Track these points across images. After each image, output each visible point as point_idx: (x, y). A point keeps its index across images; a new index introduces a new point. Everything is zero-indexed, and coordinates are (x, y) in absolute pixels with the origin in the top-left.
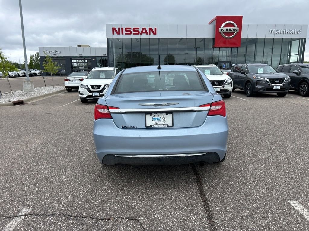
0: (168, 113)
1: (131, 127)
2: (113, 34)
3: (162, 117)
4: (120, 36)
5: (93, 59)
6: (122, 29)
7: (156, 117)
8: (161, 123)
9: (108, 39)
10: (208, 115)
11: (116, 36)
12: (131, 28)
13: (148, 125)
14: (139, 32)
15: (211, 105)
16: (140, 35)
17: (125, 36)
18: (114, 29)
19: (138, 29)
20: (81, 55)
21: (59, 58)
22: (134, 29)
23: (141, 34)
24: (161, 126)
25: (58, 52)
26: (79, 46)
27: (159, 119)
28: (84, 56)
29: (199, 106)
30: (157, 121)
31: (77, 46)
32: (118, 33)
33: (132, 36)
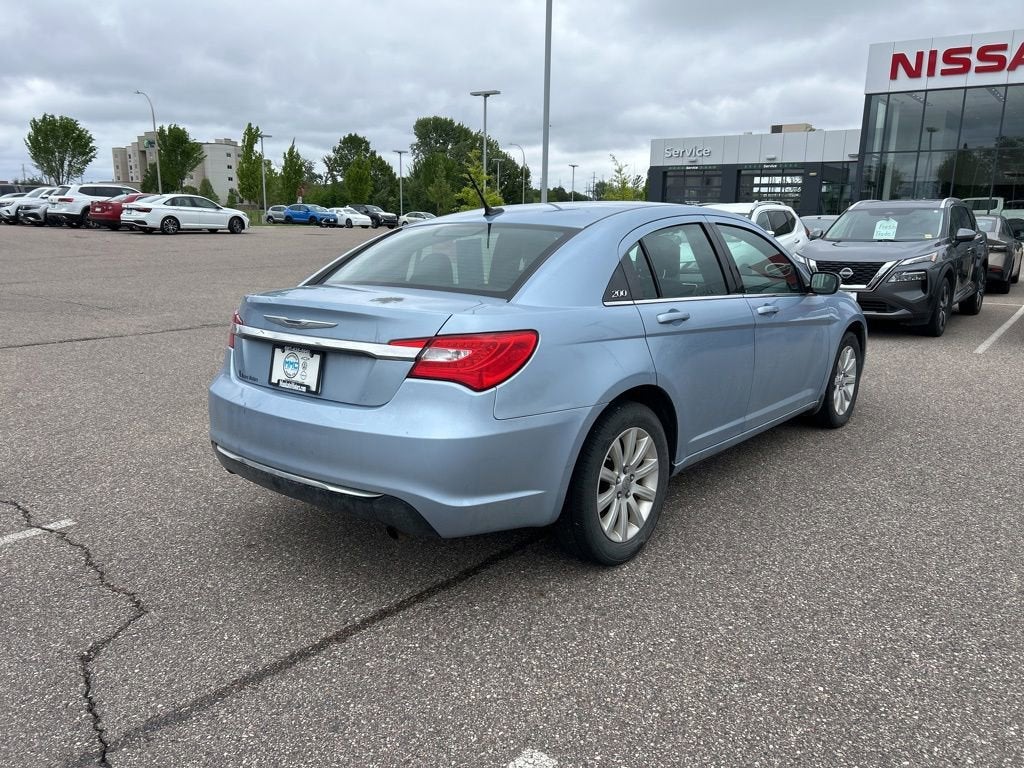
0: (313, 350)
1: (251, 378)
2: (894, 76)
3: (301, 362)
4: (923, 83)
5: (811, 174)
6: (933, 54)
7: (292, 359)
8: (298, 379)
9: (869, 97)
10: (411, 375)
11: (904, 82)
12: (968, 50)
13: (274, 380)
14: (1002, 60)
15: (427, 343)
16: (1005, 73)
17: (939, 81)
18: (899, 59)
19: (1004, 47)
20: (774, 159)
21: (704, 170)
22: (982, 54)
23: (1013, 67)
24: (296, 387)
25: (704, 152)
26: (777, 129)
27: (296, 365)
28: (784, 164)
29: (389, 343)
30: (291, 371)
31: (769, 131)
32: (914, 74)
33: (972, 79)
